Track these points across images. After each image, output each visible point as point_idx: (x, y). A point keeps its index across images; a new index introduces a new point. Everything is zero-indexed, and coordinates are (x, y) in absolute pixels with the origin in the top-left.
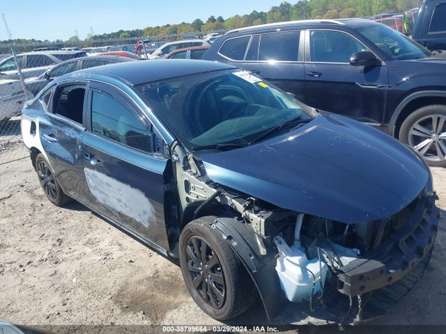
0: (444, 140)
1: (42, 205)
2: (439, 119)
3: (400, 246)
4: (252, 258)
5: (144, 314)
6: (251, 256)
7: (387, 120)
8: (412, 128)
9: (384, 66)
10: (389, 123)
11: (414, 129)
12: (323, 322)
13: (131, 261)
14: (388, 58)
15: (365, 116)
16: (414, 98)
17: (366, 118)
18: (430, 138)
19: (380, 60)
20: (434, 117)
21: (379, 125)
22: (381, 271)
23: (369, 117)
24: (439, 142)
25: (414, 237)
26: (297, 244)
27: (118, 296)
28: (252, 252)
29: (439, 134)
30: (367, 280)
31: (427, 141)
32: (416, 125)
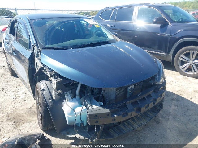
0: (196, 64)
1: (6, 74)
2: (193, 53)
3: (127, 105)
4: (51, 100)
5: (14, 122)
6: (50, 99)
7: (169, 52)
8: (180, 57)
9: (170, 25)
10: (170, 54)
11: (181, 57)
12: (82, 137)
13: (25, 101)
14: (172, 21)
15: (159, 49)
16: (182, 41)
17: (160, 51)
18: (189, 62)
19: (168, 22)
20: (191, 52)
21: (165, 54)
22: (108, 114)
23: (161, 50)
24: (193, 64)
25: (139, 102)
26: (78, 97)
27: (10, 114)
28: (51, 98)
29: (193, 61)
30: (99, 118)
31: (187, 64)
32: (182, 56)
